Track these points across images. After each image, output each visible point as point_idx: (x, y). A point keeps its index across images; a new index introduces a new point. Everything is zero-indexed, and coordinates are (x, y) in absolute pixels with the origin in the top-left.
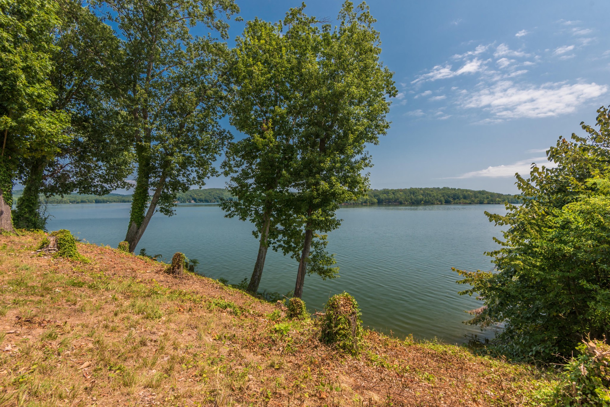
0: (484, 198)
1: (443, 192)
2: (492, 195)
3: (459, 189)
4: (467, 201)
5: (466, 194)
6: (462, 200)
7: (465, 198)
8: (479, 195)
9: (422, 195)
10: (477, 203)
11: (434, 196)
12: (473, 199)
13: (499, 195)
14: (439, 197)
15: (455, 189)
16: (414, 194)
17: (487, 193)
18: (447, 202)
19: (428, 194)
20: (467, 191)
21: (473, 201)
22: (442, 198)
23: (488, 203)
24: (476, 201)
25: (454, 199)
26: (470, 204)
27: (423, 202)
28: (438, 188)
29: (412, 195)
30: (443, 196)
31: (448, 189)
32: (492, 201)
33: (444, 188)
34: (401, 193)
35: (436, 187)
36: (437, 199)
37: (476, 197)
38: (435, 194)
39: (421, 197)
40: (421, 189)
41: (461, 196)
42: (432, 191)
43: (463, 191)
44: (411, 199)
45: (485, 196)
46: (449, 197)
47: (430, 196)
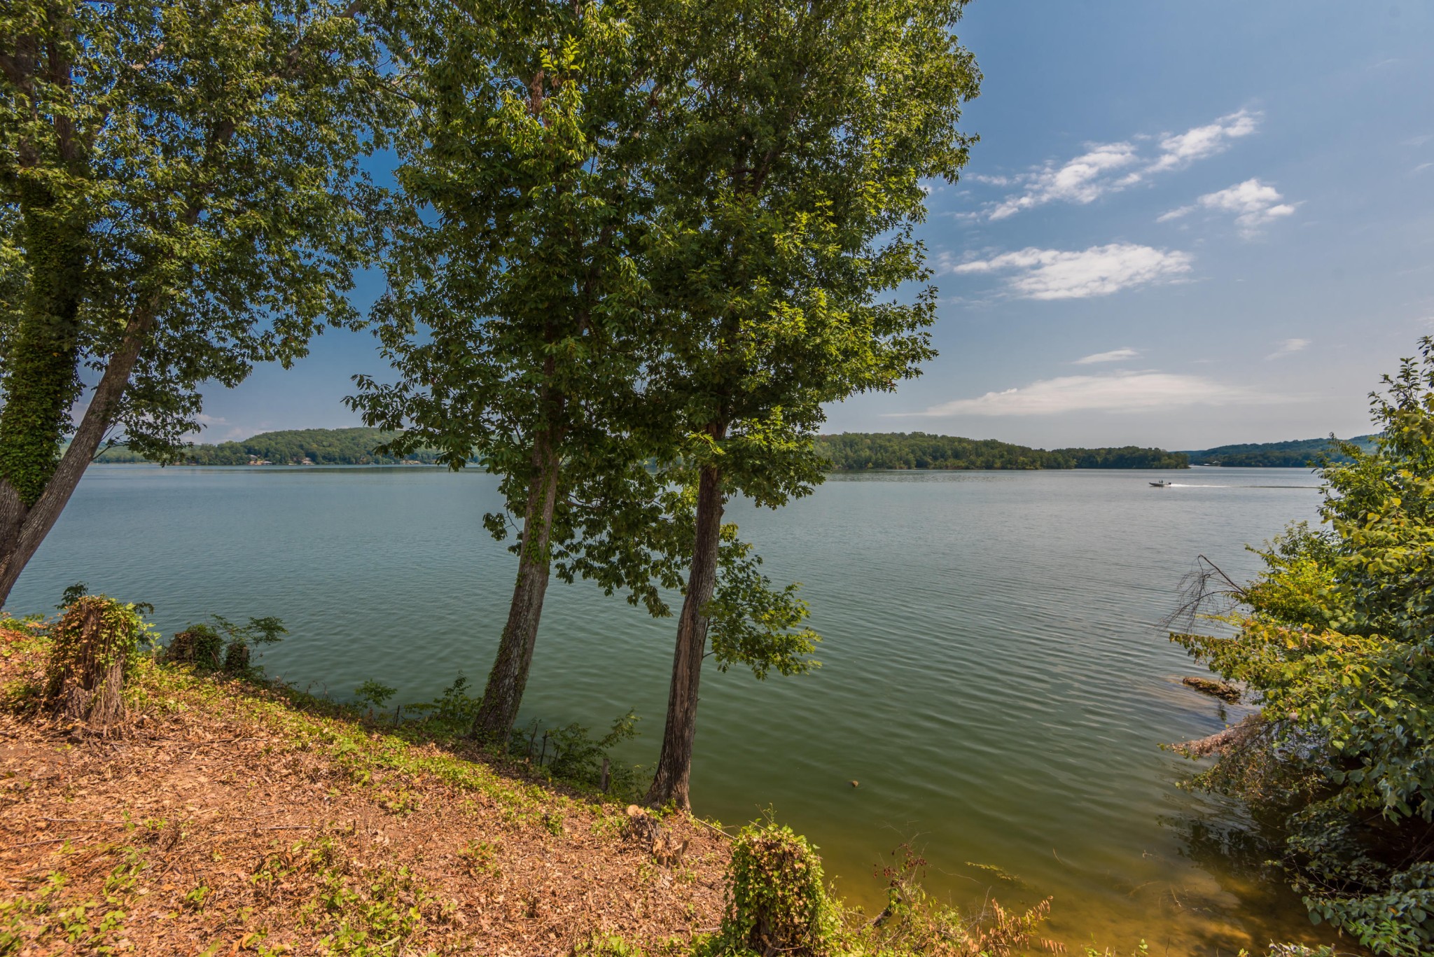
0: (994, 456)
1: (913, 442)
2: (1011, 449)
3: (943, 437)
4: (961, 464)
5: (959, 448)
6: (951, 461)
7: (957, 455)
8: (984, 449)
9: (870, 449)
10: (980, 468)
11: (894, 452)
12: (973, 458)
13: (1024, 451)
14: (904, 453)
15: (936, 437)
16: (851, 446)
17: (1001, 445)
18: (921, 465)
19: (881, 447)
20: (960, 440)
21: (973, 463)
22: (911, 457)
23: (1003, 468)
24: (978, 463)
25: (935, 458)
26: (967, 468)
27: (870, 465)
28: (902, 435)
29: (848, 449)
30: (913, 452)
31: (922, 435)
32: (1010, 462)
33: (914, 435)
34: (825, 444)
35: (898, 432)
36: (900, 459)
37: (978, 455)
38: (896, 448)
39: (867, 453)
40: (866, 435)
41: (950, 452)
42: (889, 441)
43: (952, 440)
44: (847, 458)
45: (996, 452)
46: (924, 454)
47: (886, 451)
